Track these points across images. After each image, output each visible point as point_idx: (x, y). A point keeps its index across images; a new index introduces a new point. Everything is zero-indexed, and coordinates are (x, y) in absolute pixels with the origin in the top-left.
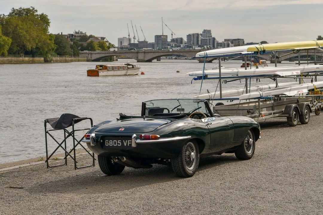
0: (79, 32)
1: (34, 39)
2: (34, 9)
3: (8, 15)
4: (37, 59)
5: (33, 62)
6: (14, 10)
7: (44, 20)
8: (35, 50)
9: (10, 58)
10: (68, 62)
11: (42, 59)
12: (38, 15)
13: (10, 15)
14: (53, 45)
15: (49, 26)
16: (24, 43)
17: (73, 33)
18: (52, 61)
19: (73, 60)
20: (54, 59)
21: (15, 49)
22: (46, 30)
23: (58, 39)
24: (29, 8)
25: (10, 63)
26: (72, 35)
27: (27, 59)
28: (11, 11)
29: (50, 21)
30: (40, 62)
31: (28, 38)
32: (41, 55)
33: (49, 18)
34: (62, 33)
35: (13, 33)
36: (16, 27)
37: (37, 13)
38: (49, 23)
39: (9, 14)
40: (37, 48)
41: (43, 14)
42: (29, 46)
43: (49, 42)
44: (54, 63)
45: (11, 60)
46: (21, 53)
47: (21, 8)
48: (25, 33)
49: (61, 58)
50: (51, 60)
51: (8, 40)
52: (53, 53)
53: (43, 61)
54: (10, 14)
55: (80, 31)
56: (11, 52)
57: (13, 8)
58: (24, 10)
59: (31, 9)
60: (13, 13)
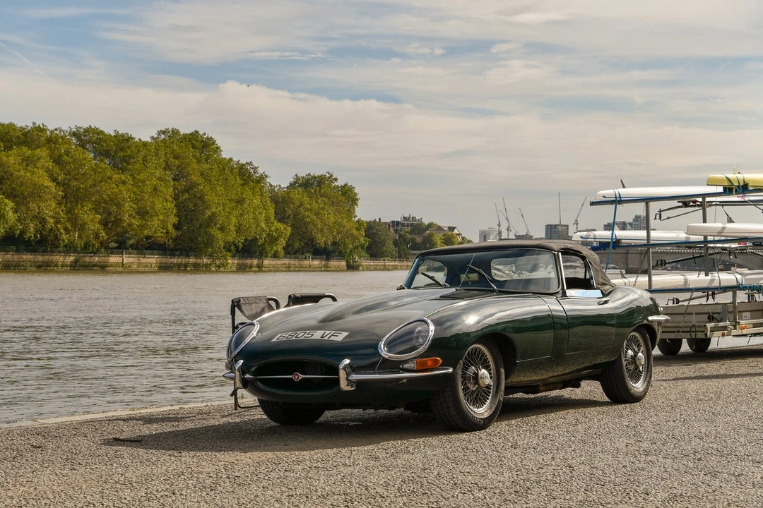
0: (409, 218)
1: (330, 229)
2: (332, 176)
3: (288, 187)
4: (333, 263)
5: (326, 269)
6: (297, 178)
7: (348, 196)
8: (330, 248)
9: (287, 261)
10: (388, 270)
11: (344, 263)
12: (338, 187)
13: (292, 185)
14: (362, 240)
15: (357, 205)
16: (312, 235)
17: (399, 220)
18: (361, 268)
19: (397, 266)
20: (364, 264)
21: (297, 245)
22: (350, 213)
23: (372, 229)
24: (324, 175)
25: (288, 269)
26: (398, 222)
27: (316, 262)
28: (292, 180)
29: (358, 197)
30: (339, 270)
31: (320, 226)
32: (341, 256)
33: (356, 191)
34: (380, 219)
35: (296, 215)
36: (300, 206)
37: (336, 183)
38: (357, 200)
39: (288, 185)
40: (334, 243)
41: (346, 185)
42: (322, 240)
43: (355, 232)
44: (363, 270)
45: (289, 264)
46: (307, 252)
47: (309, 175)
48: (315, 217)
49: (376, 263)
50: (359, 266)
51: (285, 229)
52: (363, 253)
53: (345, 268)
54: (291, 185)
55: (412, 216)
56: (290, 251)
57: (296, 175)
58: (314, 177)
59: (328, 175)
60: (295, 183)
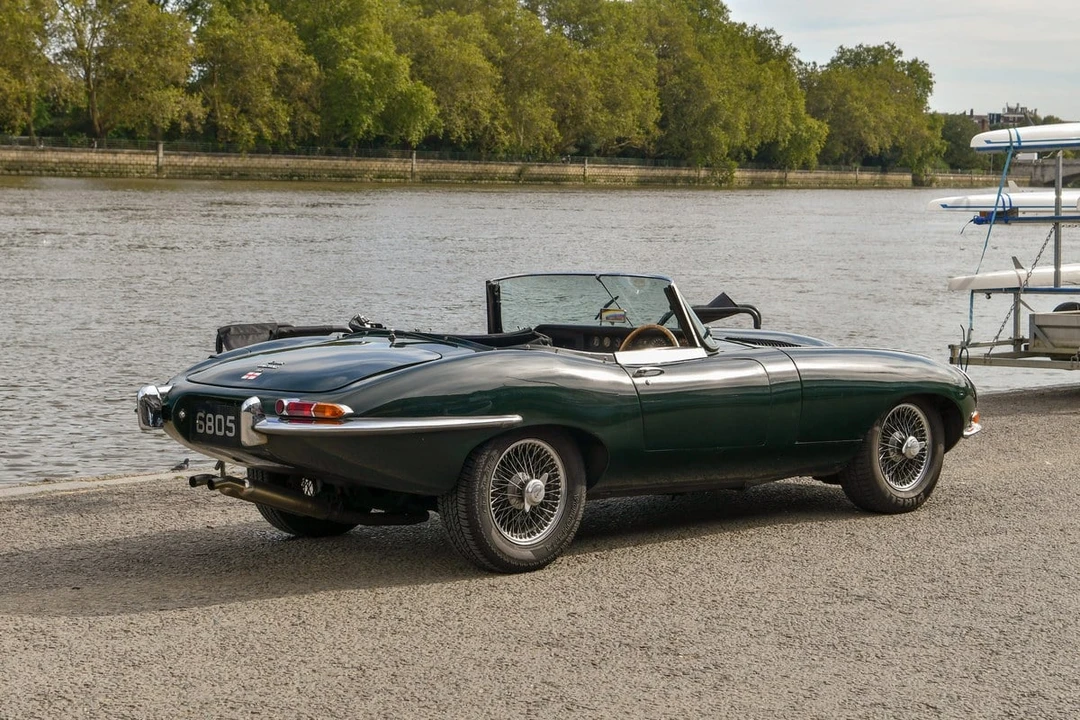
0: (1017, 108)
1: (888, 127)
2: (893, 47)
3: (828, 65)
4: (892, 177)
5: (883, 186)
6: (842, 51)
7: (919, 77)
8: (889, 155)
9: (822, 175)
10: (977, 187)
11: (908, 177)
12: (903, 64)
13: (833, 63)
14: (937, 143)
15: (931, 91)
16: (860, 134)
17: (1000, 112)
18: (934, 184)
19: (991, 182)
20: (940, 178)
21: (839, 150)
22: (920, 101)
23: (958, 129)
24: (883, 46)
25: (824, 185)
26: (999, 116)
27: (866, 176)
28: (835, 55)
29: (933, 80)
30: (901, 186)
31: (873, 124)
32: (905, 167)
33: (930, 70)
34: (972, 111)
35: (835, 109)
36: (844, 94)
37: (900, 59)
38: (932, 83)
39: (829, 61)
40: (895, 149)
41: (915, 61)
42: (874, 144)
43: (927, 133)
44: (938, 187)
45: (826, 178)
46: (854, 161)
47: (861, 46)
48: (866, 109)
49: (959, 177)
50: (931, 181)
51: (820, 127)
52: (940, 162)
53: (910, 184)
54: (833, 61)
55: (1022, 106)
56: (827, 159)
57: (841, 47)
58: (868, 50)
59: (887, 47)
60: (839, 59)
